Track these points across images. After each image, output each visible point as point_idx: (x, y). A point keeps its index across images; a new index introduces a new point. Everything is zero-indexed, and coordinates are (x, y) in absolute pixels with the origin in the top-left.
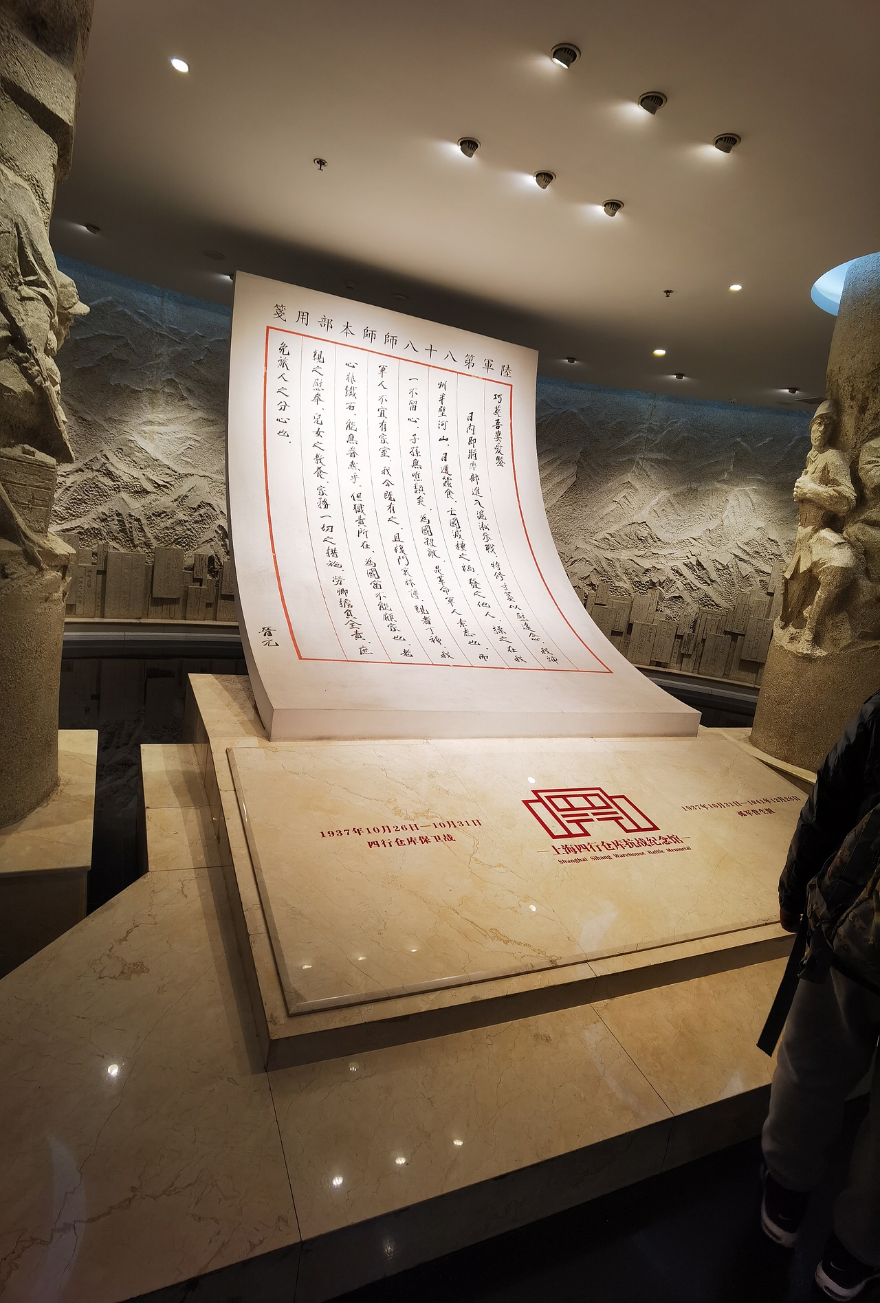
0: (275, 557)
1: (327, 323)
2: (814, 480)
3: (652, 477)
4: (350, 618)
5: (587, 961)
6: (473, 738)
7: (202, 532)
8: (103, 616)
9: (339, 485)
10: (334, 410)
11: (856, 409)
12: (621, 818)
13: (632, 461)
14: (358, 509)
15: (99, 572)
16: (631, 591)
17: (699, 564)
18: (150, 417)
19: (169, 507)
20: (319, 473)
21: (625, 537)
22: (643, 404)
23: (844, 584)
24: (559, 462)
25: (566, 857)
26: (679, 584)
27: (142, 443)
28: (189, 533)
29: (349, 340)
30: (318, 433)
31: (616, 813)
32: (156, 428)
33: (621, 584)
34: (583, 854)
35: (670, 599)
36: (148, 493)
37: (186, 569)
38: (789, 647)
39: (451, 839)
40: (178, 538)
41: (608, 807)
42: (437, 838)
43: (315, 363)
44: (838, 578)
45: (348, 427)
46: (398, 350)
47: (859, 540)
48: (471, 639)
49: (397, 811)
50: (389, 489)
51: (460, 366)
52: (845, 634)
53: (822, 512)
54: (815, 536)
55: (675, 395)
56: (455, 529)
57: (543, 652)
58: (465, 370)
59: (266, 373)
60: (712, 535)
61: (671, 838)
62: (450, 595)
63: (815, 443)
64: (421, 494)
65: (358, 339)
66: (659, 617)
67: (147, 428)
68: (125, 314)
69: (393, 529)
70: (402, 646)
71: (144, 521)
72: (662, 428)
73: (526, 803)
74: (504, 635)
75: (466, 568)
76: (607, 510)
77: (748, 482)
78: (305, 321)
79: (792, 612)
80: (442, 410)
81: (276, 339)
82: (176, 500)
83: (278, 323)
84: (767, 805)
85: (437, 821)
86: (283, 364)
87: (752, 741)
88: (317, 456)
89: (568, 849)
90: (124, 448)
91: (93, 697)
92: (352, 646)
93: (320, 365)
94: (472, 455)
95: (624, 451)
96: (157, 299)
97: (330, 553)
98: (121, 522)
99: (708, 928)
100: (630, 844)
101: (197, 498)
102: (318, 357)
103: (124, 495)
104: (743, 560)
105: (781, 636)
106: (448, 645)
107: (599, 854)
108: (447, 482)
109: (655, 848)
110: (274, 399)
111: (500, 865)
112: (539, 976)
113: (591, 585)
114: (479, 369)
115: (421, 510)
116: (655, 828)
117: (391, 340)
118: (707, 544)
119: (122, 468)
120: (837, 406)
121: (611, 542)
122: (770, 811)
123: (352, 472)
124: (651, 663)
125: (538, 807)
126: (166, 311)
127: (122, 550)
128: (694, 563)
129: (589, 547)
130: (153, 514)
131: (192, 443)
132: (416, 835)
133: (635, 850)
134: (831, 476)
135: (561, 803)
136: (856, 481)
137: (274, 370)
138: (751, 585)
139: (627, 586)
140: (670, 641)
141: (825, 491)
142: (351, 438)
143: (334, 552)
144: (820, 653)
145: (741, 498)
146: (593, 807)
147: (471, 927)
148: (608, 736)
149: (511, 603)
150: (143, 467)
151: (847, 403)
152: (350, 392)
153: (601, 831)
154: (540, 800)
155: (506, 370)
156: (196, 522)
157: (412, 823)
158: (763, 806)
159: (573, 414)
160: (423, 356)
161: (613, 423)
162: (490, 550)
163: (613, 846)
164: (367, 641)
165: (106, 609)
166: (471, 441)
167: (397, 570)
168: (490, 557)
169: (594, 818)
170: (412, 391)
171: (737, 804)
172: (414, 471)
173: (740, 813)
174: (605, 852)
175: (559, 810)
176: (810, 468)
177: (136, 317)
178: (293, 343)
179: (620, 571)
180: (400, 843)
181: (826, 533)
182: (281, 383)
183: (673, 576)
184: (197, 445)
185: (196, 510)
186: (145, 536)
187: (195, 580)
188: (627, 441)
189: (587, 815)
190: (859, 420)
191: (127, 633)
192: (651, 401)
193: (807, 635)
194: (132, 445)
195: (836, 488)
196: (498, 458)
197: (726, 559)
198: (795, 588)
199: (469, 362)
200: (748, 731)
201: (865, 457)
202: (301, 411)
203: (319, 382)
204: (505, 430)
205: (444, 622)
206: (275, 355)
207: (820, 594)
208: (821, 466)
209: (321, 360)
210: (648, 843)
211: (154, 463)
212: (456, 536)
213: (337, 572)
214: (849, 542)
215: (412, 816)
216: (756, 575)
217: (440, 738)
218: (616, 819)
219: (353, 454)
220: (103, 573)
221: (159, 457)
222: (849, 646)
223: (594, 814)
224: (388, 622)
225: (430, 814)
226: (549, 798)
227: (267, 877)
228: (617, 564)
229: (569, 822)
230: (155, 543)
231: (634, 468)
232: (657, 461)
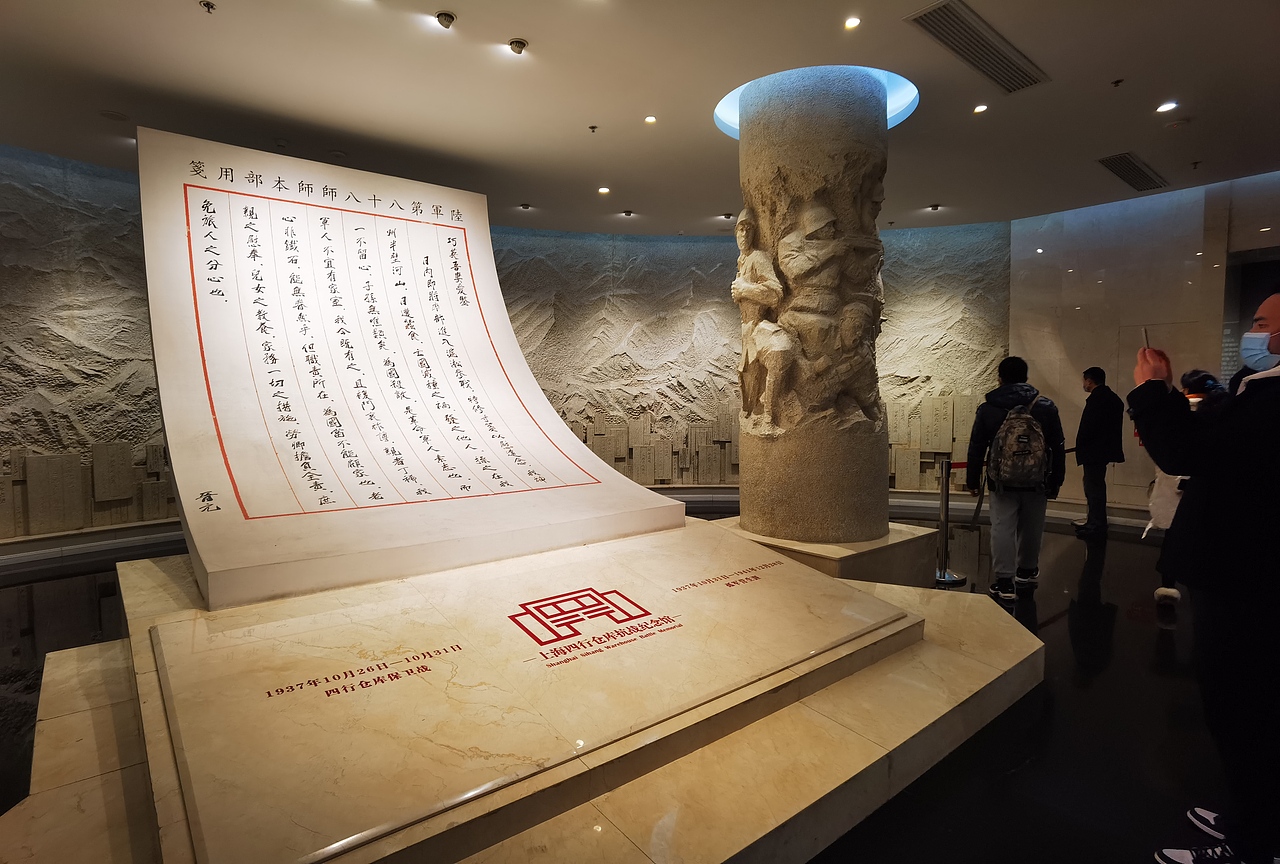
0: (215, 420)
1: (255, 179)
2: (746, 280)
3: (624, 311)
4: (308, 470)
5: (578, 757)
6: (456, 568)
7: (153, 421)
8: (28, 533)
9: (287, 339)
10: (274, 265)
11: (768, 213)
12: (613, 611)
13: (603, 299)
14: (312, 360)
15: (15, 483)
16: (626, 418)
17: (680, 384)
18: (66, 301)
19: (105, 398)
20: (263, 328)
21: (610, 370)
22: (604, 246)
23: (786, 365)
24: (535, 306)
25: (556, 660)
26: (666, 405)
27: (59, 330)
28: (135, 423)
29: (283, 194)
30: (258, 289)
31: (607, 607)
32: (76, 312)
33: (615, 413)
34: (575, 652)
35: (661, 420)
36: (75, 385)
37: (136, 464)
38: (754, 432)
39: (426, 669)
40: (123, 432)
41: (600, 603)
42: (410, 672)
43: (248, 220)
44: (780, 361)
45: (293, 280)
46: (339, 202)
47: (791, 325)
48: (451, 473)
49: (362, 654)
50: (344, 337)
51: (408, 213)
52: (797, 410)
53: (758, 307)
54: (756, 330)
55: (630, 234)
56: (424, 369)
57: (530, 474)
58: (414, 217)
59: (189, 233)
60: (687, 357)
61: (662, 619)
62: (424, 433)
63: (741, 247)
64: (382, 338)
65: (293, 193)
66: (655, 438)
67: (64, 313)
68: (14, 188)
69: (354, 376)
70: (370, 490)
71: (73, 417)
72: (625, 266)
73: (513, 618)
74: (488, 464)
75: (441, 405)
76: (589, 347)
77: (708, 305)
78: (229, 178)
79: (751, 402)
80: (395, 256)
81: (197, 197)
82: (113, 390)
83: (197, 180)
84: (753, 573)
85: (410, 655)
86: (209, 222)
87: (742, 526)
88: (260, 312)
89: (556, 652)
90: (34, 337)
91: (24, 633)
92: (311, 497)
93: (253, 221)
94: (434, 297)
95: (594, 290)
96: (58, 172)
97: (281, 407)
98: (42, 422)
99: (703, 695)
100: (621, 633)
101: (142, 384)
102: (250, 213)
103: (41, 390)
104: (717, 375)
105: (746, 424)
106: (424, 481)
107: (589, 649)
108: (409, 324)
109: (647, 631)
110: (201, 260)
111: (481, 684)
112: (526, 783)
113: (588, 417)
114: (428, 214)
115: (384, 354)
116: (647, 613)
117: (329, 192)
118: (684, 366)
119: (34, 361)
120: (753, 212)
121: (598, 375)
122: (756, 578)
123: (301, 324)
124: (656, 482)
125: (527, 620)
126: (71, 184)
127: (47, 453)
128: (676, 384)
129: (580, 383)
130: (86, 409)
131: (127, 325)
132: (384, 673)
133: (627, 638)
134: (759, 273)
135: (550, 610)
136: (780, 275)
137: (198, 228)
138: (728, 396)
139: (621, 414)
140: (668, 459)
141: (756, 287)
142: (297, 291)
143: (286, 407)
144: (780, 431)
145: (705, 321)
146: (584, 607)
147: (447, 751)
148: (599, 541)
149: (493, 433)
150: (64, 356)
151: (760, 209)
152: (291, 246)
153: (590, 628)
154: (528, 612)
155: (457, 215)
156: (143, 411)
157: (380, 663)
158: (749, 575)
159: (540, 260)
160: (368, 207)
161: (580, 265)
162: (465, 385)
163: (604, 639)
164: (329, 490)
165: (32, 525)
166: (430, 283)
167: (362, 416)
168: (467, 393)
169: (585, 617)
170: (359, 241)
171: (725, 577)
172: (372, 316)
173: (728, 585)
174: (596, 646)
175: (547, 617)
176: (742, 271)
177: (30, 191)
178: (218, 201)
179: (612, 401)
180: (364, 685)
181: (765, 325)
182: (209, 242)
183: (659, 399)
184: (134, 327)
185: (141, 397)
186: (77, 434)
187: (150, 475)
188: (595, 281)
189: (577, 615)
190: (772, 222)
191: (64, 548)
192: (610, 242)
193: (766, 418)
194: (46, 333)
195: (765, 283)
196: (461, 298)
197: (702, 377)
198: (750, 379)
199: (417, 209)
200: (737, 519)
201: (782, 253)
202: (236, 268)
203: (254, 238)
204: (464, 270)
205: (418, 458)
206: (198, 214)
207: (769, 379)
208: (749, 266)
209: (254, 216)
210: (640, 628)
211: (79, 351)
212: (426, 375)
213: (291, 426)
214: (784, 329)
215: (381, 655)
216: (730, 387)
217: (417, 574)
218: (607, 614)
219: (300, 307)
220: (23, 482)
221: (86, 344)
222: (802, 420)
223: (585, 613)
224: (354, 469)
225: (402, 650)
226: (537, 608)
227: (190, 756)
228: (608, 395)
229: (557, 626)
230: (92, 440)
231: (606, 305)
232: (626, 296)
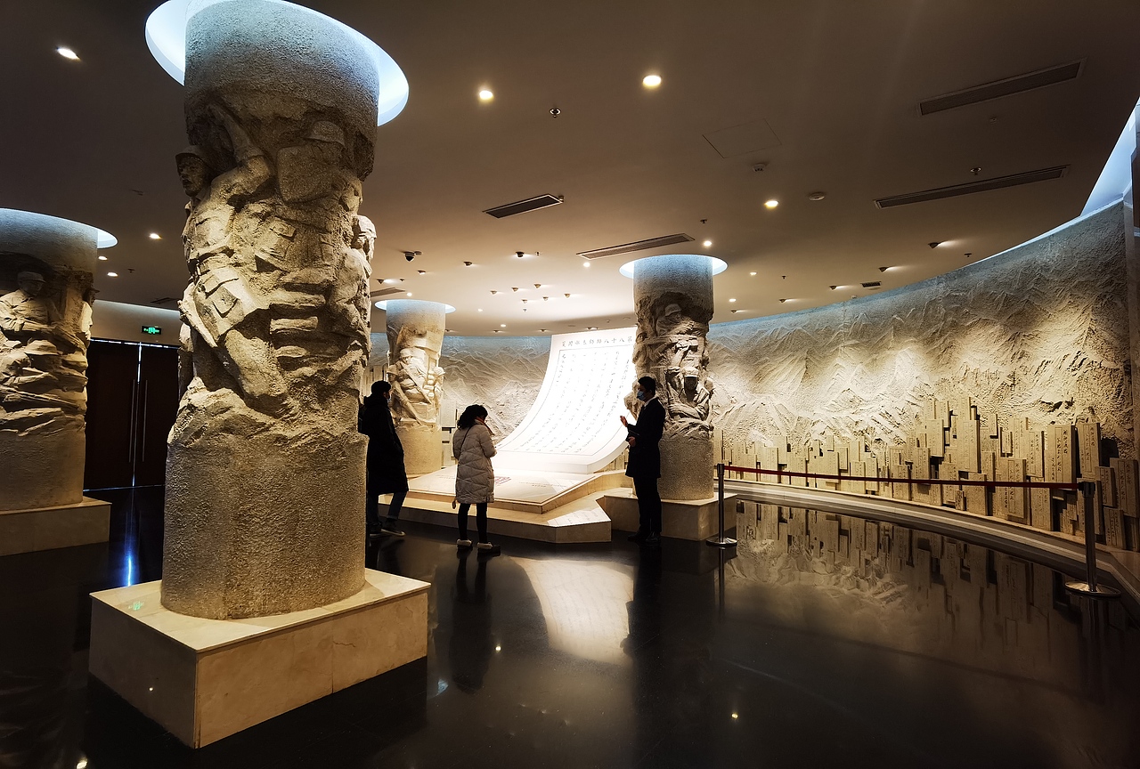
1: (578, 343)
3: (851, 357)
13: (837, 350)
16: (851, 439)
17: (888, 412)
26: (878, 430)
33: (845, 435)
35: (875, 442)
60: (893, 389)
72: (851, 323)
76: (829, 385)
78: (571, 344)
83: (563, 348)
86: (563, 361)
95: (832, 345)
102: (574, 355)
104: (913, 404)
118: (892, 397)
121: (835, 406)
128: (885, 412)
129: (821, 412)
139: (848, 436)
145: (903, 358)
159: (799, 330)
161: (824, 328)
179: (843, 426)
183: (873, 424)
188: (832, 338)
197: (904, 406)
228: (840, 421)
231: (840, 354)
232: (853, 346)
